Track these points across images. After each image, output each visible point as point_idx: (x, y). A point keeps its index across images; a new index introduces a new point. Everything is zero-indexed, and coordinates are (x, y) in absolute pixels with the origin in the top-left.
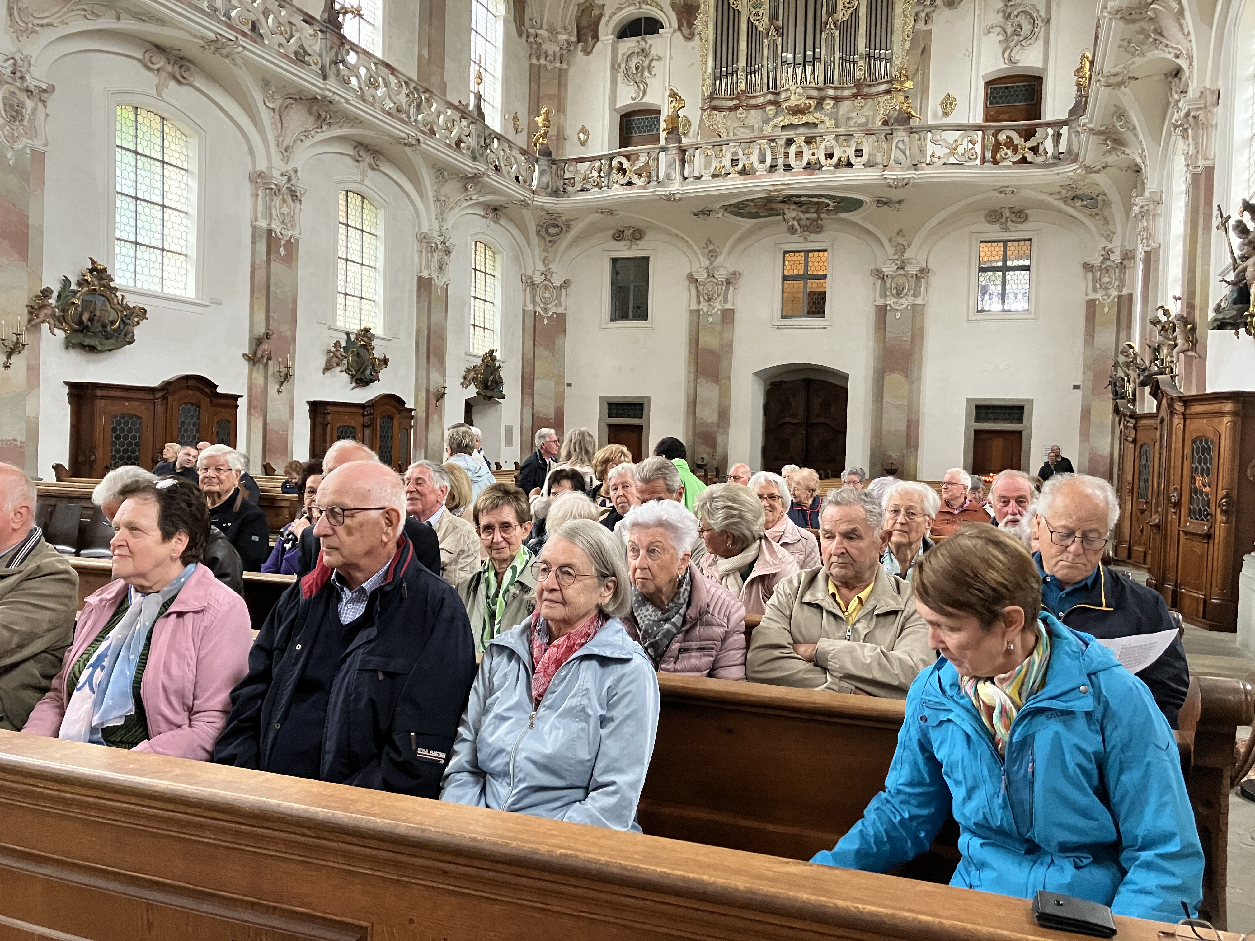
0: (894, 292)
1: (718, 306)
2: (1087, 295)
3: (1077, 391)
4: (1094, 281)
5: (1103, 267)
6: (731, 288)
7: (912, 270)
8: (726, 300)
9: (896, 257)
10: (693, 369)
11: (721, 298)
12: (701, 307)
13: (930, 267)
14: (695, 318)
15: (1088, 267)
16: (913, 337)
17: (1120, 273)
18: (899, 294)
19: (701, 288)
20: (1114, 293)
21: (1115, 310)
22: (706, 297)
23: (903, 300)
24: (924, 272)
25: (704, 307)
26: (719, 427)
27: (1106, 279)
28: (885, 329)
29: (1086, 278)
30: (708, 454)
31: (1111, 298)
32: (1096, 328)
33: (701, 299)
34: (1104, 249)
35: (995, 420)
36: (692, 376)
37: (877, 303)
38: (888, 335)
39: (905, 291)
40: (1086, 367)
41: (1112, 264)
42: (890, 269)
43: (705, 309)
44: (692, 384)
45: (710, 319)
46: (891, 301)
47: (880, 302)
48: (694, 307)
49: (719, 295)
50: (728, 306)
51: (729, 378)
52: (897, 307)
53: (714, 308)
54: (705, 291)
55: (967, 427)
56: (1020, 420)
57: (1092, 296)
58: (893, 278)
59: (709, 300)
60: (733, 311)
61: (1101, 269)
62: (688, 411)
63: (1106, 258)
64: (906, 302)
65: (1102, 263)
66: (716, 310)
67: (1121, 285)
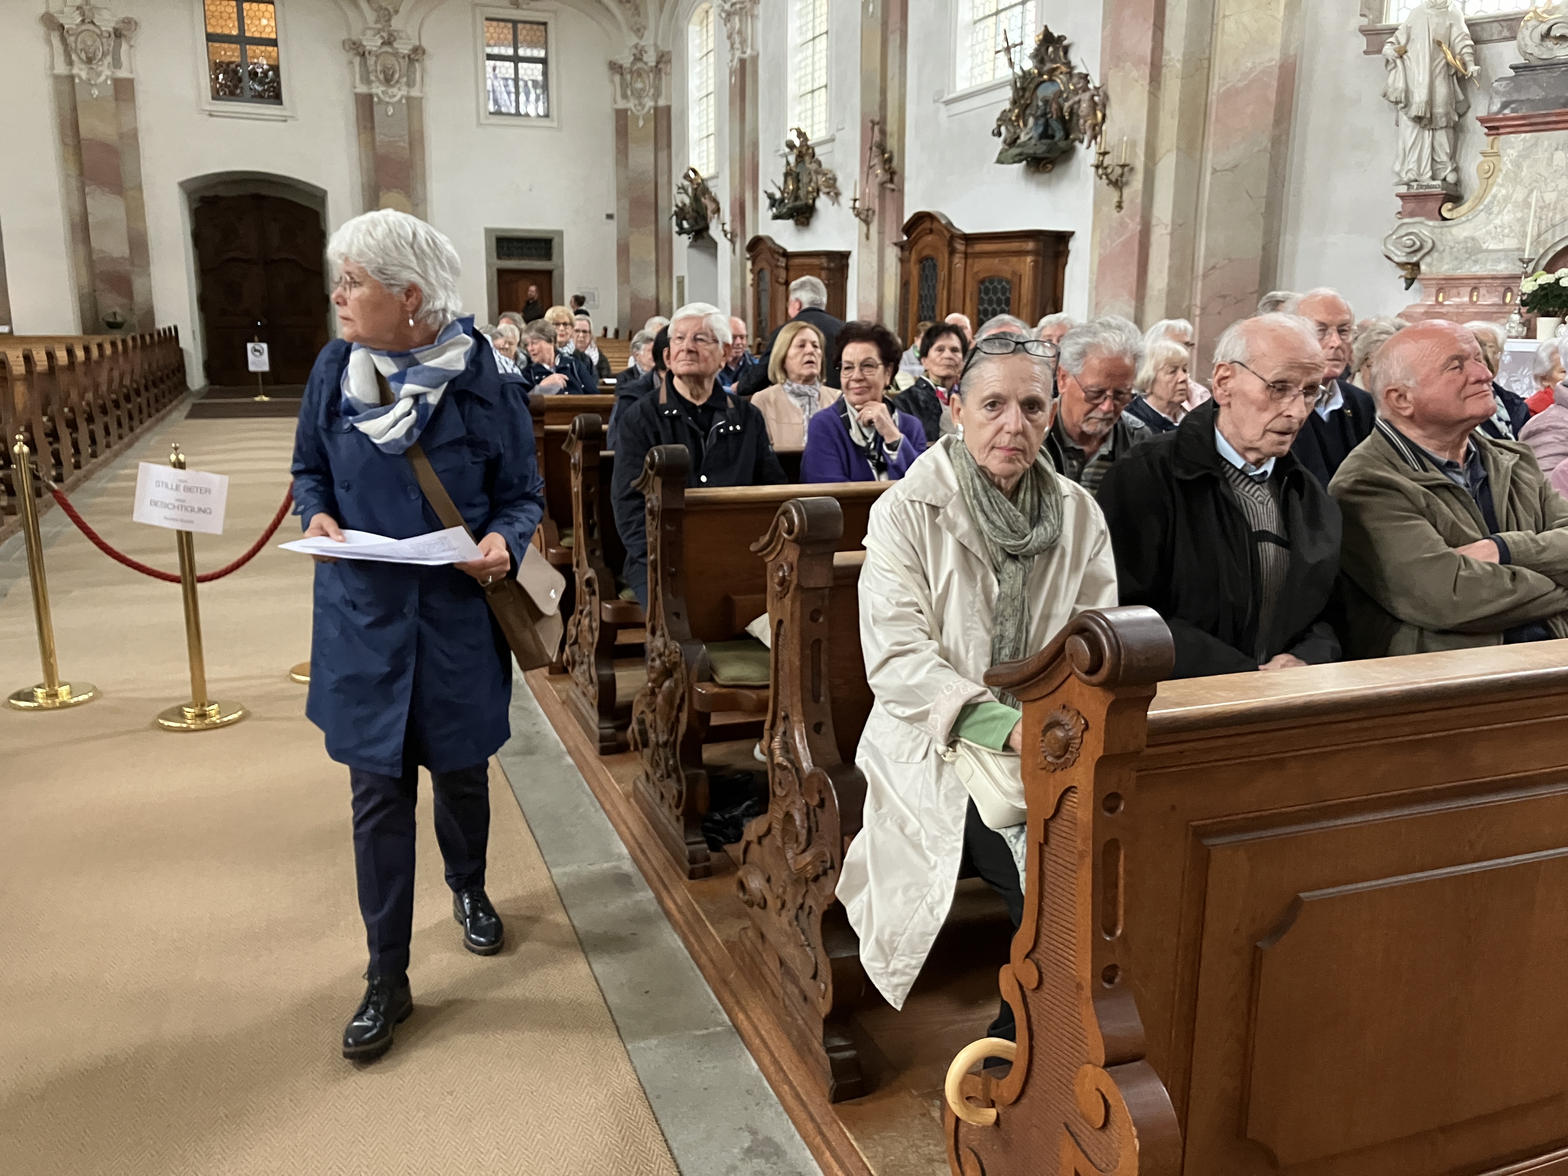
0: (381, 77)
1: (106, 72)
2: (615, 102)
3: (610, 221)
4: (624, 85)
5: (635, 68)
6: (124, 47)
7: (404, 48)
8: (117, 63)
9: (379, 26)
10: (73, 171)
11: (109, 59)
12: (75, 71)
13: (424, 44)
14: (66, 88)
15: (615, 67)
16: (411, 144)
17: (655, 78)
18: (388, 80)
19: (71, 40)
20: (649, 103)
21: (652, 123)
22: (83, 56)
23: (394, 90)
24: (419, 51)
25: (80, 71)
26: (132, 264)
27: (639, 85)
28: (373, 128)
29: (612, 82)
30: (121, 306)
31: (646, 109)
32: (630, 145)
33: (74, 57)
34: (636, 46)
35: (522, 256)
36: (74, 183)
37: (359, 90)
38: (379, 138)
39: (397, 76)
40: (620, 194)
41: (646, 67)
42: (372, 43)
43: (84, 75)
44: (75, 194)
45: (95, 92)
46: (378, 89)
47: (362, 89)
48: (61, 69)
49: (104, 55)
50: (122, 74)
51: (139, 188)
52: (387, 99)
53: (99, 74)
54: (80, 46)
55: (489, 265)
56: (548, 256)
57: (621, 104)
58: (377, 56)
59: (89, 61)
60: (131, 82)
61: (631, 72)
62: (74, 240)
63: (638, 58)
64: (399, 93)
65: (633, 63)
66: (103, 78)
67: (657, 95)
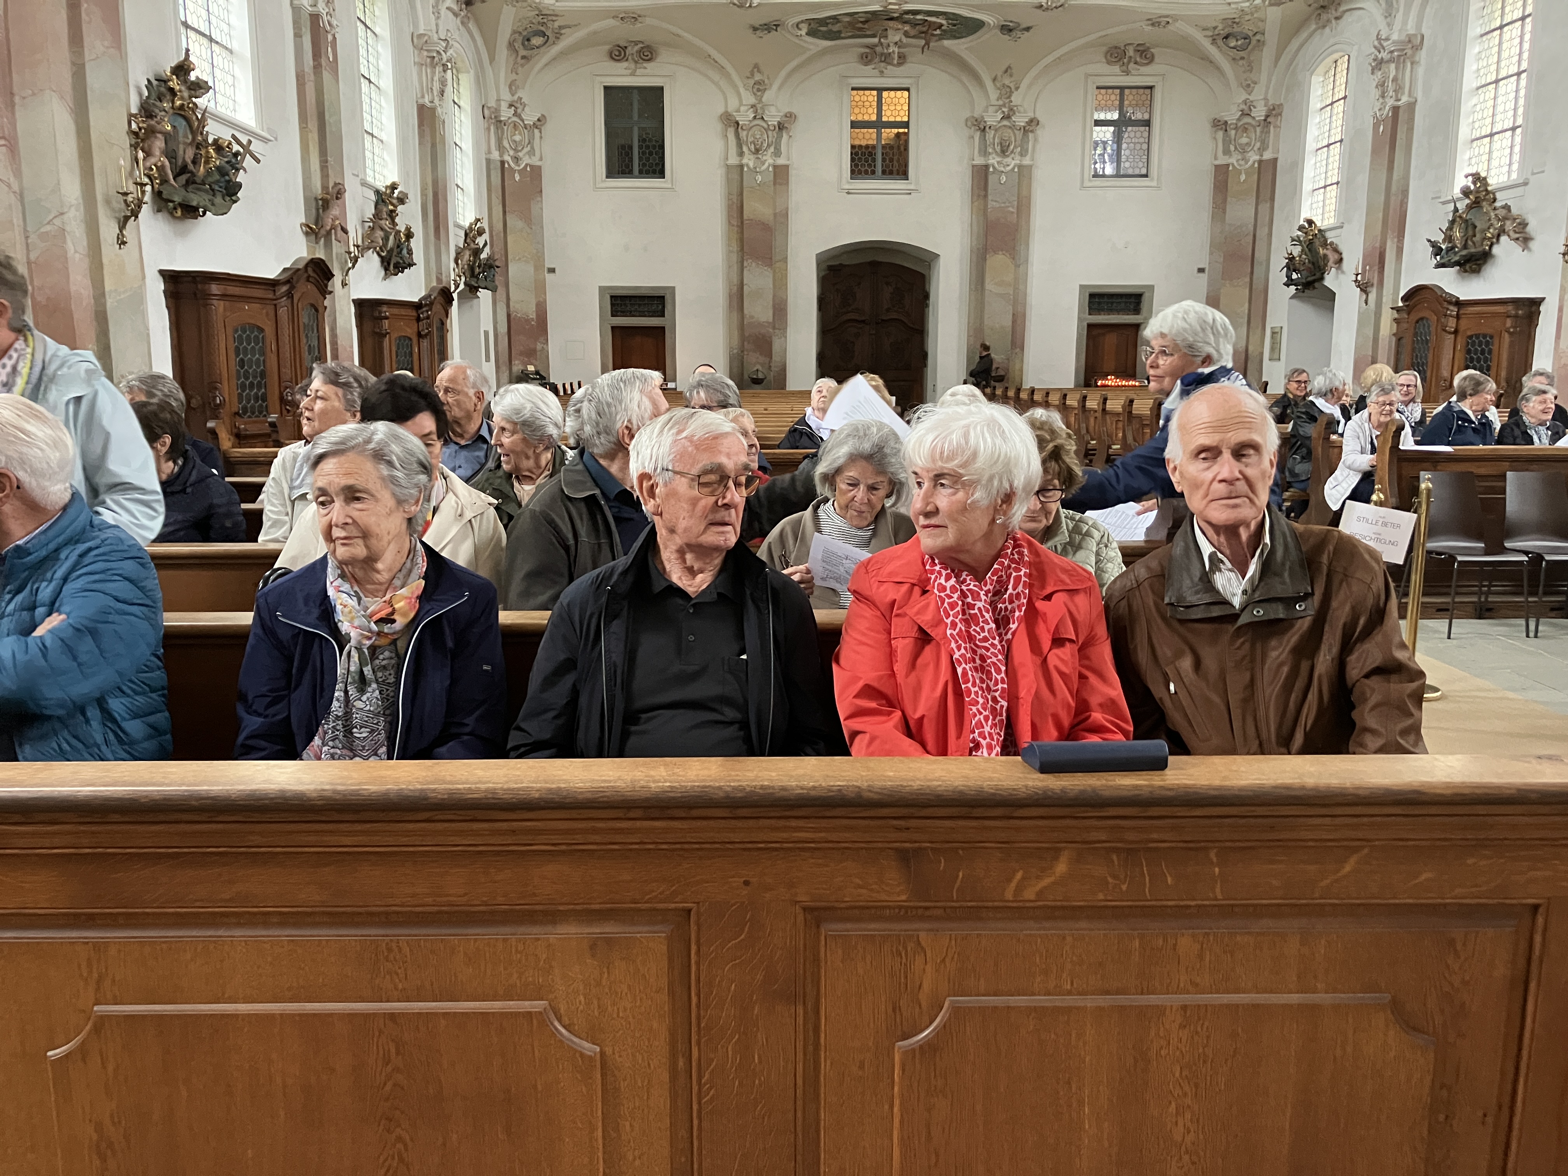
0: (998, 149)
1: (769, 160)
2: (1216, 159)
3: (1201, 275)
4: (1227, 142)
5: (1240, 124)
6: (785, 136)
7: (1020, 120)
8: (777, 153)
9: (1001, 102)
10: (735, 247)
11: (772, 149)
12: (745, 161)
13: (1039, 116)
14: (736, 177)
15: (1220, 125)
16: (1018, 208)
17: (1262, 132)
18: (1004, 151)
19: (743, 134)
20: (1254, 157)
21: (1256, 177)
22: (753, 147)
23: (1008, 160)
24: (1033, 122)
25: (749, 160)
26: (774, 328)
27: (1244, 140)
28: (986, 196)
29: (1215, 138)
30: (762, 365)
31: (1250, 163)
32: (1229, 199)
33: (745, 149)
34: (1245, 102)
35: (1110, 311)
36: (735, 258)
37: (975, 163)
38: (991, 204)
39: (1012, 147)
40: (1214, 246)
41: (1253, 123)
42: (993, 118)
43: (751, 165)
44: (735, 268)
45: (759, 178)
46: (993, 160)
47: (979, 161)
48: (733, 160)
49: (769, 146)
50: (781, 161)
51: (785, 260)
52: (1002, 169)
53: (763, 163)
54: (750, 139)
55: (1079, 319)
56: (1137, 311)
57: (1222, 160)
58: (996, 130)
59: (757, 151)
60: (787, 167)
61: (1236, 129)
62: (730, 306)
63: (1244, 114)
64: (1012, 162)
65: (1239, 120)
66: (766, 165)
67: (1263, 148)
